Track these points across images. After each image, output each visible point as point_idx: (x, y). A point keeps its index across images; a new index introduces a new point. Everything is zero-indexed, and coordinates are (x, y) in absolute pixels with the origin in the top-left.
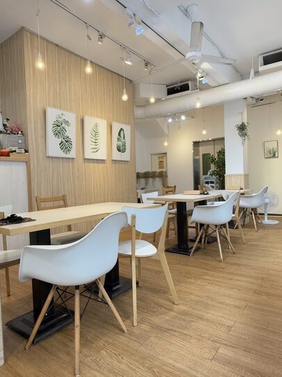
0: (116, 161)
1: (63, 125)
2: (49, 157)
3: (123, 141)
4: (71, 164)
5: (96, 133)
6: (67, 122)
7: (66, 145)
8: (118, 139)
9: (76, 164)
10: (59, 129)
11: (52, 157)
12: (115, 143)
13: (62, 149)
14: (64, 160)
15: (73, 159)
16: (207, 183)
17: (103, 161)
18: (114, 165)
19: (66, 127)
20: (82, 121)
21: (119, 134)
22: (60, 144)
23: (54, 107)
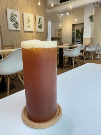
0: (38, 32)
1: (14, 16)
2: (9, 30)
3: (41, 23)
4: (19, 33)
5: (29, 20)
6: (16, 15)
7: (16, 25)
8: (39, 23)
9: (21, 33)
10: (13, 18)
11: (11, 30)
12: (37, 24)
13: (14, 27)
14: (16, 31)
15: (19, 31)
16: (77, 42)
17: (32, 32)
18: (37, 34)
19: (16, 17)
20: (23, 15)
21: (39, 21)
22: (14, 25)
23: (10, 8)
